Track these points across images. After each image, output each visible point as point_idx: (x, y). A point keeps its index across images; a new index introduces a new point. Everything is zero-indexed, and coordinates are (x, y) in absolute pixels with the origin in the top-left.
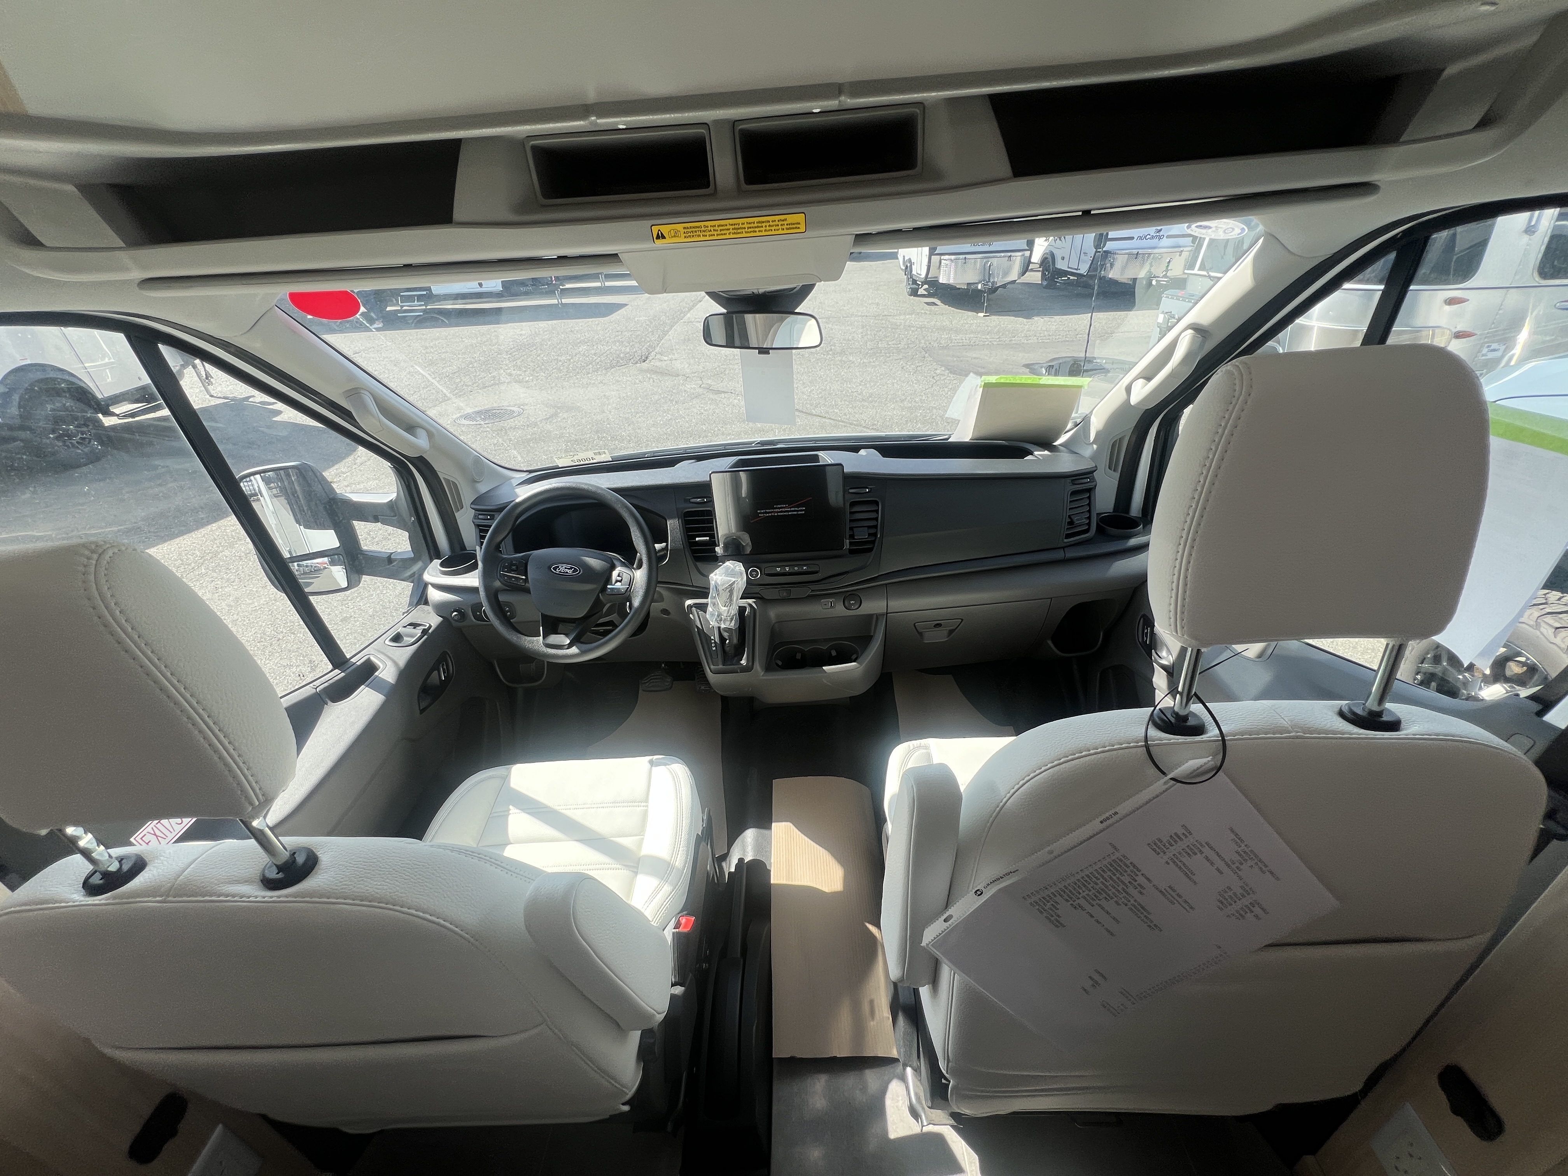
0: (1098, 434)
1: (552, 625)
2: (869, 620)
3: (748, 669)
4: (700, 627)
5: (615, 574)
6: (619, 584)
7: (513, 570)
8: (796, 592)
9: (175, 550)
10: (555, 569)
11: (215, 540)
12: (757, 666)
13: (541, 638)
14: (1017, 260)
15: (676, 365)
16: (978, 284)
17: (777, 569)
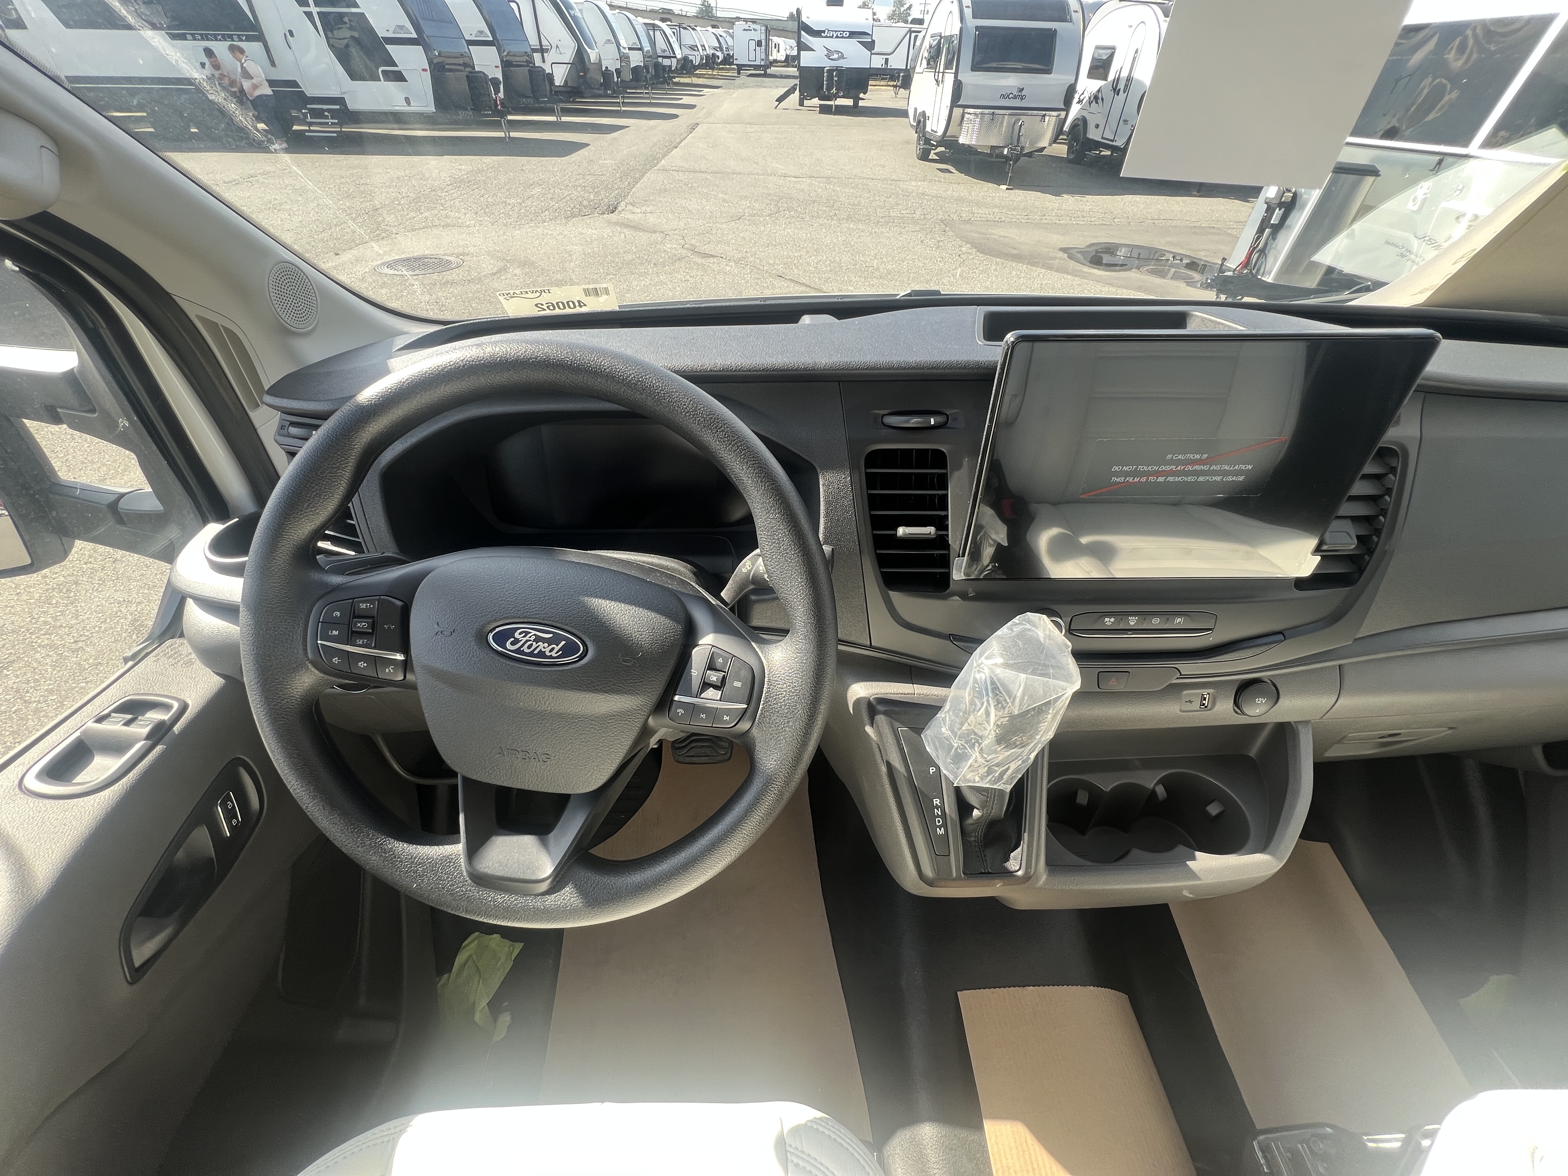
3: (1022, 880)
4: (902, 772)
5: (699, 656)
6: (711, 693)
7: (361, 634)
12: (1041, 868)
13: (461, 849)
14: (1051, 120)
15: (652, 219)
16: (1003, 147)
17: (1107, 619)
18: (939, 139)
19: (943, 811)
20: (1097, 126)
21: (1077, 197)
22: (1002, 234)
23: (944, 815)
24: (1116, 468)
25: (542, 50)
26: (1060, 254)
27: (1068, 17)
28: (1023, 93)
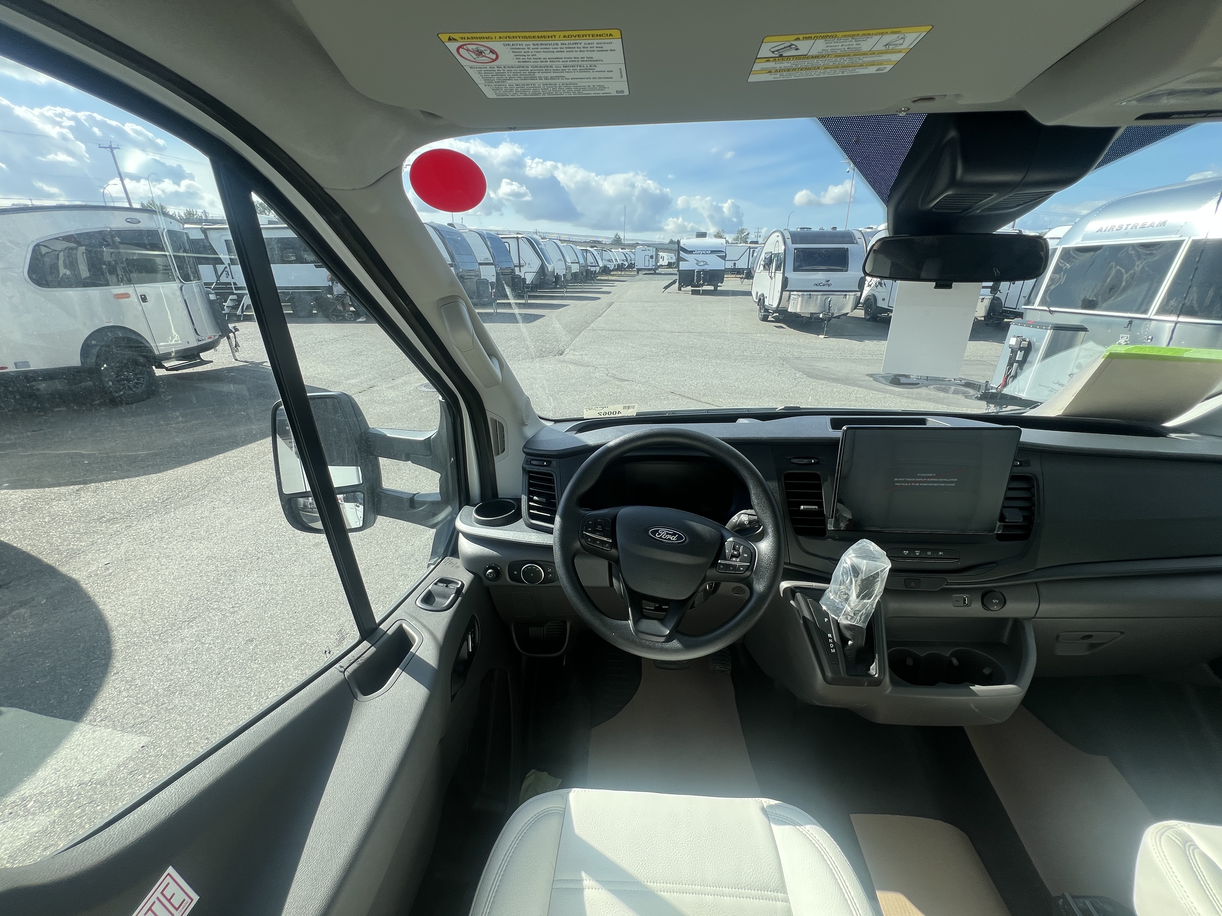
3: (876, 683)
4: (808, 618)
5: (728, 546)
6: (734, 559)
7: (597, 531)
8: (927, 583)
10: (654, 533)
12: (887, 678)
13: (630, 622)
14: (851, 298)
15: (586, 358)
16: (820, 313)
17: (904, 552)
18: (774, 309)
19: (833, 640)
20: (884, 300)
21: (875, 342)
22: (824, 366)
23: (834, 643)
24: (896, 479)
25: (520, 266)
26: (868, 378)
27: (855, 241)
28: (829, 283)
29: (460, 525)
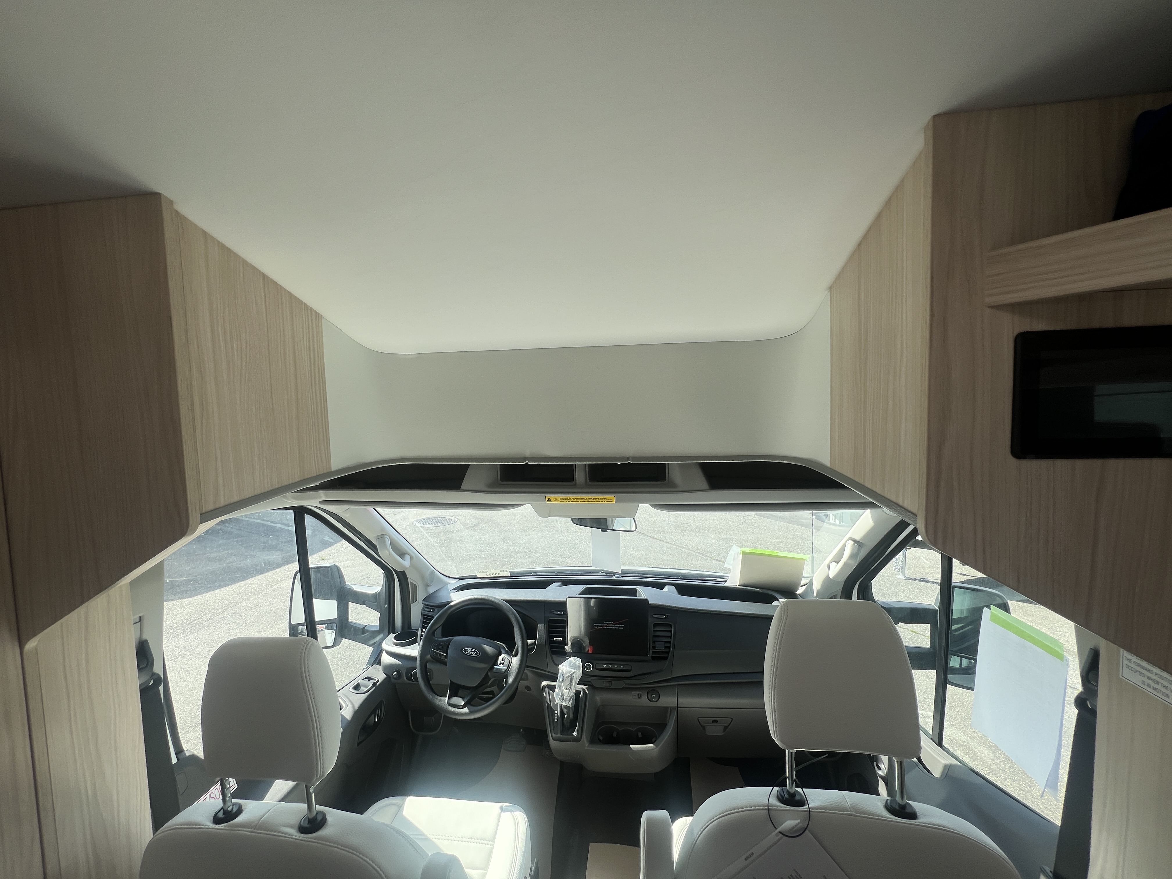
0: (818, 591)
1: (455, 690)
2: (665, 711)
3: (577, 740)
4: (549, 702)
5: (500, 658)
6: (501, 665)
7: (440, 649)
8: (616, 684)
9: (212, 598)
10: (465, 651)
11: (240, 593)
12: (584, 738)
13: (447, 698)
17: (604, 665)
19: (557, 714)
23: (559, 717)
24: (595, 625)
29: (384, 646)
